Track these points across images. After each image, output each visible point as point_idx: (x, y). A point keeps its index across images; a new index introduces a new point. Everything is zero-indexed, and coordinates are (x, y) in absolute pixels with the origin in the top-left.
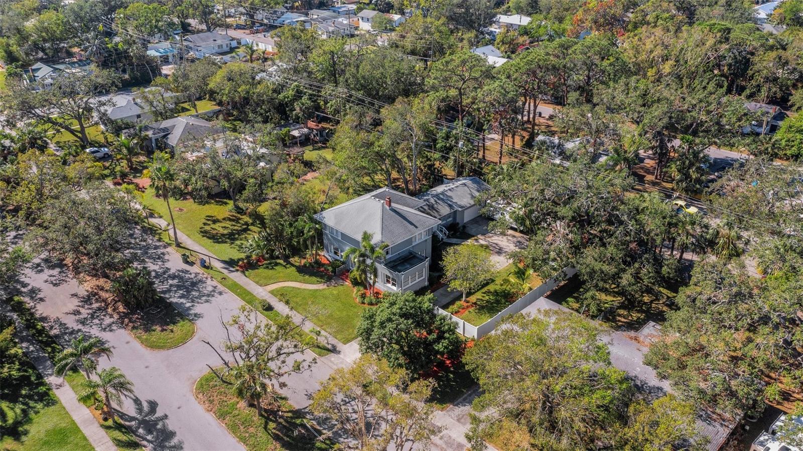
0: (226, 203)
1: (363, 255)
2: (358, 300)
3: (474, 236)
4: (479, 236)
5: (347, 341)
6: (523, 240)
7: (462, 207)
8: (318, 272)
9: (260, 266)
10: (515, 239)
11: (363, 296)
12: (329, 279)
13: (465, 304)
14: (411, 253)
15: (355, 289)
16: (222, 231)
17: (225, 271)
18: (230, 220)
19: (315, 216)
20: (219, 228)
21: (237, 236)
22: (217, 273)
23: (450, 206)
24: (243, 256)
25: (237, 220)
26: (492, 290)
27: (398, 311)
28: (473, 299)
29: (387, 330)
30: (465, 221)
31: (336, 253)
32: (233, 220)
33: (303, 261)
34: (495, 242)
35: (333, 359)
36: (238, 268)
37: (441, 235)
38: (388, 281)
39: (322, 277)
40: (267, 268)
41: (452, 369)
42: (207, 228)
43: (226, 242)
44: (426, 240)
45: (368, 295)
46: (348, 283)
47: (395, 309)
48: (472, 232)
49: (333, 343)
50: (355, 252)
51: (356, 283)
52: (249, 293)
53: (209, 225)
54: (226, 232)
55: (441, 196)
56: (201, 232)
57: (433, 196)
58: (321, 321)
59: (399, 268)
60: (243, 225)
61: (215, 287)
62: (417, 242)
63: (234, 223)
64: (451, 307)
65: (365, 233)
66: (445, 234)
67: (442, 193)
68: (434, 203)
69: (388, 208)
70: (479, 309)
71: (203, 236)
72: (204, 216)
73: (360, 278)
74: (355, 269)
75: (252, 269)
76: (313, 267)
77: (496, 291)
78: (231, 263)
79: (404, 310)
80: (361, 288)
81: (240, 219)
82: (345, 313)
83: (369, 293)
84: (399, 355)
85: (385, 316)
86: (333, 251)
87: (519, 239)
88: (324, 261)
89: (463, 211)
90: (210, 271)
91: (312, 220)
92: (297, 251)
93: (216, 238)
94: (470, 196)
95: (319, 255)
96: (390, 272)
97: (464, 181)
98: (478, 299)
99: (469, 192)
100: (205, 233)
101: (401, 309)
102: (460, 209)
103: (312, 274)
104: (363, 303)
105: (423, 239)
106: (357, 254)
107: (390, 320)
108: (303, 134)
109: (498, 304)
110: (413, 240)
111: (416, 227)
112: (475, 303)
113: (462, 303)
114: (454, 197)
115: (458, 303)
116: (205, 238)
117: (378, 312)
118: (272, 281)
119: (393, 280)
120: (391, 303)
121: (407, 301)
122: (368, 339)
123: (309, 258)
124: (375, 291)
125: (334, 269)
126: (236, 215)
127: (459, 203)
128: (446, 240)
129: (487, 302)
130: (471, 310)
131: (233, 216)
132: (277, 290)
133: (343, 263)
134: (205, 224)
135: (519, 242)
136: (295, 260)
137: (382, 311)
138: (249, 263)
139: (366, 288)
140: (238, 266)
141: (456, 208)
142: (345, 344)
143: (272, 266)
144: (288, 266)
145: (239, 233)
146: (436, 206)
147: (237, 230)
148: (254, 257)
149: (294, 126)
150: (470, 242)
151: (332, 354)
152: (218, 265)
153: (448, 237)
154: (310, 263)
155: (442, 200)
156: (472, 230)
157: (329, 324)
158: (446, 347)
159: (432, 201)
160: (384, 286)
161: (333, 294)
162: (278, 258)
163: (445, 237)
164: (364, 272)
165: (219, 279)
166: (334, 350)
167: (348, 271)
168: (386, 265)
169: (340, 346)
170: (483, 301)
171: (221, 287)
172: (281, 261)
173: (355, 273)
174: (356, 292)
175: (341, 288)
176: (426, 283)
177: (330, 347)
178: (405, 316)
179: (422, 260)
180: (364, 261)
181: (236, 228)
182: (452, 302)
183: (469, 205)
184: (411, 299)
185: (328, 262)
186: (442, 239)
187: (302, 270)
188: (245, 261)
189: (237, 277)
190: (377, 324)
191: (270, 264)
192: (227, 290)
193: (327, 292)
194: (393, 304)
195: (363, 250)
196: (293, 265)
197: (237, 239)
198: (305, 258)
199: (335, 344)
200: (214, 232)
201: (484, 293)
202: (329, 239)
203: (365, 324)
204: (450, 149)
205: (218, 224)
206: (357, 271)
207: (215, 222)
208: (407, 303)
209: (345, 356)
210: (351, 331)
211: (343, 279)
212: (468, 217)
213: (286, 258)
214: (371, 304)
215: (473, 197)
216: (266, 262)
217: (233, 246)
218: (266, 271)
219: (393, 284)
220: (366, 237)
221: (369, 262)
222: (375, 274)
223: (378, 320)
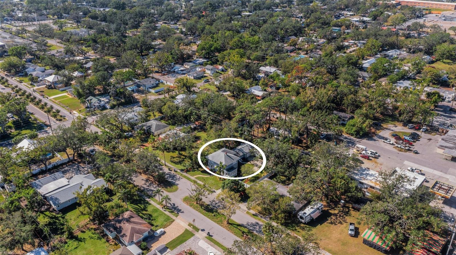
0: (176, 152)
1: (220, 168)
4: (251, 161)
5: (218, 189)
9: (191, 171)
11: (220, 178)
13: (247, 180)
14: (232, 167)
16: (177, 161)
17: (181, 173)
19: (206, 157)
22: (179, 173)
24: (185, 168)
30: (247, 157)
33: (202, 169)
34: (256, 163)
35: (213, 194)
36: (185, 172)
37: (240, 162)
38: (227, 174)
39: (208, 174)
43: (179, 164)
48: (249, 160)
49: (214, 190)
52: (189, 178)
59: (229, 171)
60: (182, 159)
62: (234, 164)
63: (179, 158)
64: (243, 181)
67: (241, 149)
69: (226, 155)
70: (250, 181)
72: (170, 156)
74: (218, 171)
75: (189, 172)
77: (255, 177)
78: (182, 170)
81: (181, 157)
82: (216, 183)
86: (211, 166)
90: (177, 172)
93: (176, 163)
94: (248, 149)
96: (227, 172)
98: (250, 179)
100: (172, 162)
102: (246, 153)
105: (236, 163)
107: (229, 183)
108: (194, 127)
109: (255, 180)
111: (234, 160)
114: (244, 150)
118: (195, 175)
122: (224, 188)
126: (179, 156)
128: (242, 163)
129: (253, 179)
132: (197, 177)
133: (214, 170)
134: (171, 159)
138: (187, 170)
141: (244, 153)
143: (194, 171)
144: (198, 171)
145: (182, 161)
146: (238, 153)
148: (188, 168)
150: (248, 163)
152: (179, 171)
155: (240, 151)
158: (242, 189)
159: (237, 151)
161: (212, 178)
164: (221, 172)
165: (180, 175)
168: (226, 170)
169: (216, 191)
171: (181, 177)
176: (237, 175)
179: (235, 169)
181: (180, 160)
185: (209, 169)
189: (185, 174)
192: (183, 178)
195: (220, 166)
197: (182, 163)
200: (175, 161)
202: (210, 163)
203: (223, 185)
207: (174, 158)
209: (217, 193)
210: (219, 187)
213: (197, 168)
214: (222, 180)
217: (181, 165)
220: (221, 163)
221: (222, 169)
222: (223, 173)
223: (226, 183)
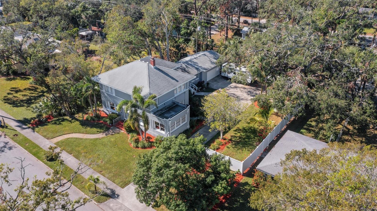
0: (29, 79)
1: (134, 106)
2: (133, 144)
3: (216, 90)
4: (220, 89)
5: (124, 185)
6: (252, 91)
7: (206, 69)
8: (98, 124)
9: (49, 122)
10: (246, 90)
11: (137, 141)
12: (107, 129)
13: (224, 142)
14: (174, 103)
15: (130, 136)
16: (21, 98)
17: (18, 129)
18: (29, 89)
19: (92, 78)
20: (19, 96)
21: (33, 101)
22: (10, 131)
23: (197, 69)
24: (35, 115)
25: (35, 89)
26: (241, 128)
27: (174, 156)
28: (228, 136)
29: (165, 177)
30: (207, 80)
31: (112, 108)
32: (32, 90)
33: (86, 116)
34: (233, 92)
35: (111, 205)
36: (29, 125)
37: (193, 90)
38: (157, 127)
39: (101, 128)
40: (55, 123)
41: (226, 205)
42: (10, 96)
43: (23, 106)
44: (185, 92)
45: (141, 140)
46: (123, 131)
47: (170, 154)
49: (111, 187)
50: (127, 104)
51: (130, 130)
52: (36, 146)
53: (12, 94)
54: (25, 98)
55: (190, 63)
56: (4, 99)
57: (184, 63)
58: (100, 167)
59: (166, 115)
60: (40, 92)
61: (6, 143)
62: (178, 94)
63: (32, 92)
64: (212, 145)
65: (135, 88)
66: (195, 89)
68: (185, 67)
69: (153, 67)
70: (235, 144)
71: (5, 103)
72: (9, 88)
73: (134, 126)
74: (128, 119)
75: (42, 126)
76: (94, 120)
77: (244, 129)
78: (24, 122)
79: (180, 154)
80: (135, 135)
81: (37, 88)
82: (121, 157)
83: (142, 138)
84: (179, 202)
85: (161, 161)
86: (110, 106)
87: (249, 90)
88: (103, 115)
89: (206, 72)
90: (5, 130)
91: (90, 81)
92: (80, 109)
93: (15, 103)
94: (210, 62)
95: (99, 111)
96: (159, 119)
97: (204, 53)
98: (232, 136)
99: (208, 59)
100: (7, 100)
101: (177, 153)
102: (205, 71)
103: (92, 126)
104: (137, 147)
105: (183, 91)
106: (129, 104)
107: (167, 166)
108: (88, 34)
109: (249, 139)
110: (175, 92)
111: (177, 81)
112: (231, 140)
113: (219, 140)
114: (198, 63)
115: (217, 141)
116: (6, 104)
117: (154, 157)
118: (58, 134)
119: (161, 125)
120: (165, 148)
121: (181, 144)
122: (145, 186)
123: (91, 113)
124: (147, 136)
125: (111, 120)
126: (35, 86)
127: (203, 67)
128: (196, 94)
129: (240, 138)
130: (229, 145)
131: (33, 87)
132: (62, 142)
133: (119, 115)
134: (8, 94)
135: (249, 91)
136: (79, 116)
137: (157, 157)
138: (39, 121)
139: (138, 134)
140: (30, 124)
141: (202, 70)
142: (123, 188)
143: (58, 122)
144: (73, 121)
145: (36, 98)
146: (187, 69)
147: (34, 97)
148: (44, 115)
149: (82, 30)
150: (214, 93)
151: (111, 199)
152: (13, 124)
153: (198, 91)
154: (91, 117)
155: (191, 65)
156: (213, 85)
157: (107, 169)
158: (225, 188)
159: (184, 66)
160: (154, 131)
161: (111, 142)
162: (65, 115)
163: (195, 92)
164: (137, 120)
165: (12, 136)
166: (113, 195)
167: (123, 121)
168: (154, 113)
169: (118, 190)
170: (237, 137)
171: (12, 143)
172: (68, 118)
173: (129, 122)
174: (130, 138)
175: (118, 135)
176: (188, 127)
177: (108, 192)
178: (182, 160)
179: (184, 108)
180: (136, 111)
181: (34, 95)
182: (212, 140)
183: (210, 68)
184: (185, 142)
185: (106, 115)
186: (194, 93)
187: (84, 123)
188: (37, 119)
189: (27, 133)
190: (153, 170)
191: (58, 120)
192: (17, 145)
193: (106, 140)
194: (168, 148)
195: (134, 101)
196: (77, 120)
197: (33, 103)
198: (87, 114)
199: (114, 189)
200: (15, 99)
201: (235, 131)
202: (105, 97)
203: (141, 171)
204: (190, 34)
205: (19, 93)
206: (130, 120)
207: (17, 92)
208: (182, 147)
209: (123, 200)
210: (128, 174)
211: (118, 128)
212: (209, 77)
213: (72, 115)
214: (144, 147)
215: (212, 63)
216: (54, 119)
217: (29, 108)
218: (54, 126)
219: (162, 129)
220: (136, 90)
221: (140, 111)
222: (147, 122)
223: (154, 167)
